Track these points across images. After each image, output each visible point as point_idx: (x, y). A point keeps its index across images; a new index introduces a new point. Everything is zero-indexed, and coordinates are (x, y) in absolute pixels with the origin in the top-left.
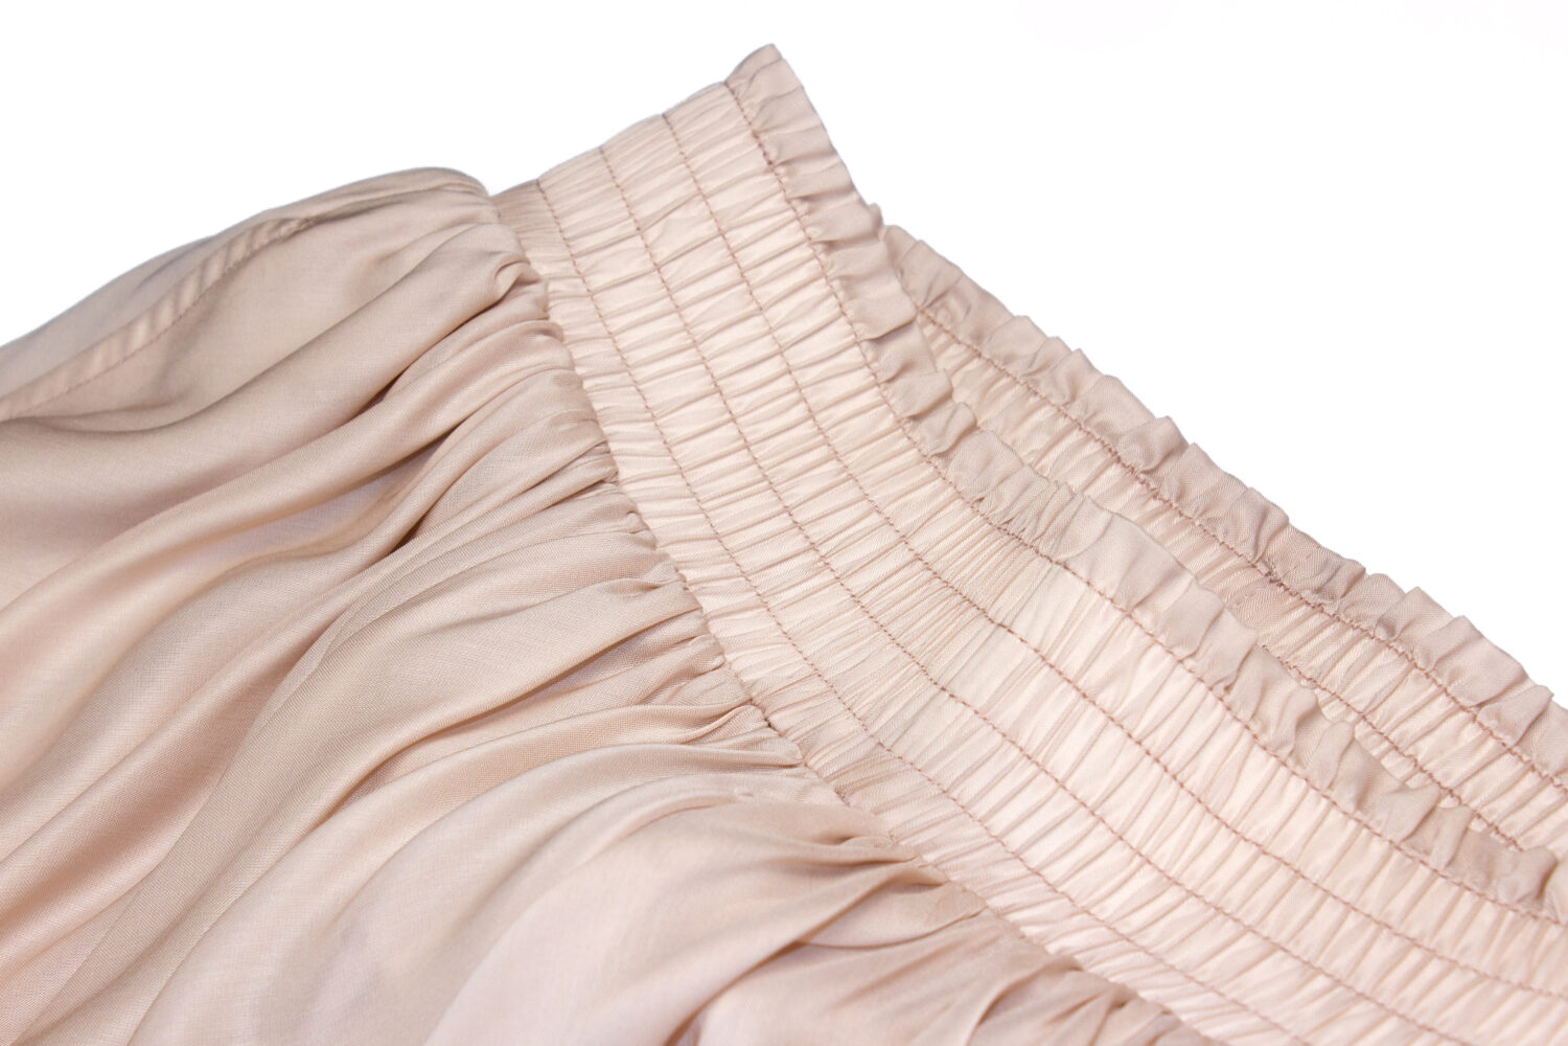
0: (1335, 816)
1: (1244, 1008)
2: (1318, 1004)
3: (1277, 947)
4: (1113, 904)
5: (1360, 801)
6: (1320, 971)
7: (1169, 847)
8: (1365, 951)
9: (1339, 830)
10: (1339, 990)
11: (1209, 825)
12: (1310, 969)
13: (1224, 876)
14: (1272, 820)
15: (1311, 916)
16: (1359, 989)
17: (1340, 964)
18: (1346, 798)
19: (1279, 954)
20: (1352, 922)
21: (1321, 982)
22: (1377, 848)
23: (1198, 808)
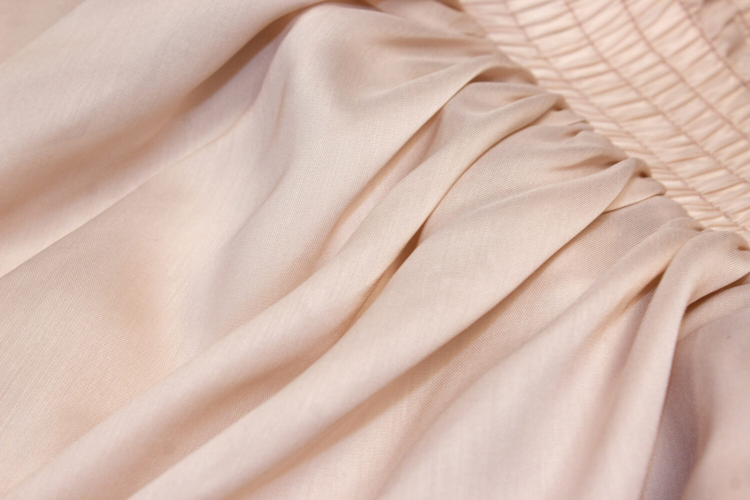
0: (711, 57)
1: (634, 137)
2: (678, 150)
3: (662, 113)
4: (564, 62)
5: (731, 52)
6: (685, 133)
7: (608, 41)
8: (714, 131)
9: (712, 65)
10: (693, 147)
11: (633, 37)
12: (678, 131)
13: (636, 67)
14: (673, 46)
15: (684, 104)
16: (707, 149)
17: (698, 133)
18: (722, 48)
19: (660, 117)
20: (708, 114)
21: (682, 139)
22: (732, 82)
23: (630, 26)
